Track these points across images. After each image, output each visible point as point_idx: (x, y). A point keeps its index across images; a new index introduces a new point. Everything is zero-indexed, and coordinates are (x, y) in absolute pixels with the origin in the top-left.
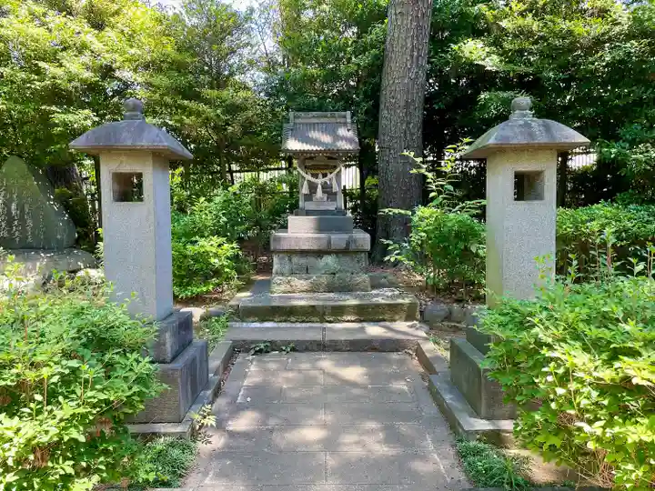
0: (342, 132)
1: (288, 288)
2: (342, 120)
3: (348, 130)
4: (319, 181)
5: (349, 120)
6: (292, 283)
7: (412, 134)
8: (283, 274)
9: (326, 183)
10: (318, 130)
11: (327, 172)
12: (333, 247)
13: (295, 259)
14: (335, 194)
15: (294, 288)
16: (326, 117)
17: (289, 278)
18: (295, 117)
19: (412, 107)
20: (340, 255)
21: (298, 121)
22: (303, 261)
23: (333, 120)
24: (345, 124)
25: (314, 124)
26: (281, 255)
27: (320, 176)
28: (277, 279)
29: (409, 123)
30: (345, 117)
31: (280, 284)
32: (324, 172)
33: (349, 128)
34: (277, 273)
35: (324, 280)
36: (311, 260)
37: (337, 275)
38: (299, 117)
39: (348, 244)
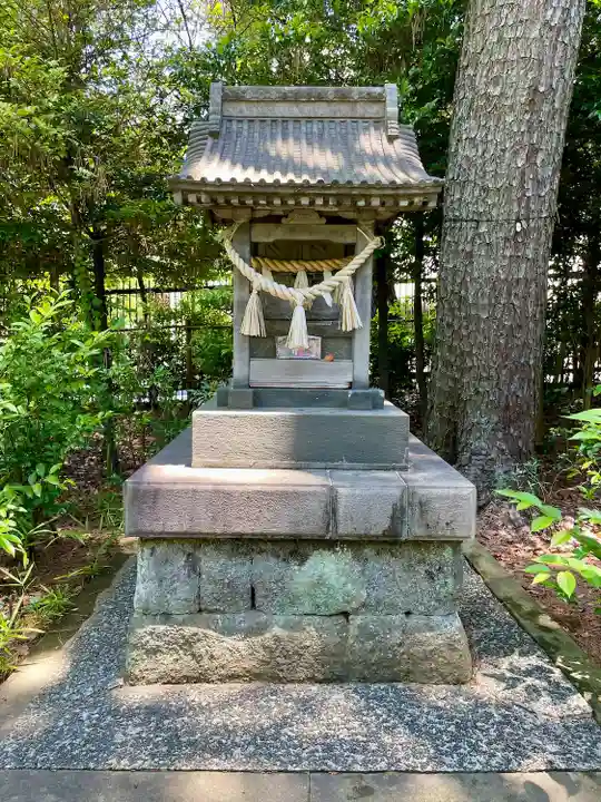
0: (371, 142)
1: (186, 664)
2: (373, 110)
3: (391, 139)
4: (298, 295)
5: (393, 110)
6: (200, 648)
7: (539, 183)
8: (166, 617)
9: (319, 301)
10: (297, 139)
11: (324, 266)
12: (345, 528)
13: (211, 563)
14: (349, 337)
15: (206, 662)
16: (320, 99)
17: (188, 630)
18: (226, 99)
19: (546, 108)
20: (369, 552)
21: (233, 110)
22: (239, 570)
23: (344, 110)
24: (379, 122)
25: (285, 120)
26: (161, 549)
27: (302, 278)
28: (145, 632)
29: (534, 151)
30: (380, 100)
31: (156, 651)
32: (314, 266)
33: (394, 132)
34: (146, 612)
35: (311, 637)
36: (266, 567)
37: (357, 620)
38: (238, 99)
39: (398, 515)
